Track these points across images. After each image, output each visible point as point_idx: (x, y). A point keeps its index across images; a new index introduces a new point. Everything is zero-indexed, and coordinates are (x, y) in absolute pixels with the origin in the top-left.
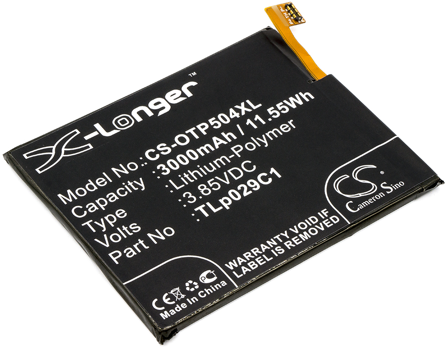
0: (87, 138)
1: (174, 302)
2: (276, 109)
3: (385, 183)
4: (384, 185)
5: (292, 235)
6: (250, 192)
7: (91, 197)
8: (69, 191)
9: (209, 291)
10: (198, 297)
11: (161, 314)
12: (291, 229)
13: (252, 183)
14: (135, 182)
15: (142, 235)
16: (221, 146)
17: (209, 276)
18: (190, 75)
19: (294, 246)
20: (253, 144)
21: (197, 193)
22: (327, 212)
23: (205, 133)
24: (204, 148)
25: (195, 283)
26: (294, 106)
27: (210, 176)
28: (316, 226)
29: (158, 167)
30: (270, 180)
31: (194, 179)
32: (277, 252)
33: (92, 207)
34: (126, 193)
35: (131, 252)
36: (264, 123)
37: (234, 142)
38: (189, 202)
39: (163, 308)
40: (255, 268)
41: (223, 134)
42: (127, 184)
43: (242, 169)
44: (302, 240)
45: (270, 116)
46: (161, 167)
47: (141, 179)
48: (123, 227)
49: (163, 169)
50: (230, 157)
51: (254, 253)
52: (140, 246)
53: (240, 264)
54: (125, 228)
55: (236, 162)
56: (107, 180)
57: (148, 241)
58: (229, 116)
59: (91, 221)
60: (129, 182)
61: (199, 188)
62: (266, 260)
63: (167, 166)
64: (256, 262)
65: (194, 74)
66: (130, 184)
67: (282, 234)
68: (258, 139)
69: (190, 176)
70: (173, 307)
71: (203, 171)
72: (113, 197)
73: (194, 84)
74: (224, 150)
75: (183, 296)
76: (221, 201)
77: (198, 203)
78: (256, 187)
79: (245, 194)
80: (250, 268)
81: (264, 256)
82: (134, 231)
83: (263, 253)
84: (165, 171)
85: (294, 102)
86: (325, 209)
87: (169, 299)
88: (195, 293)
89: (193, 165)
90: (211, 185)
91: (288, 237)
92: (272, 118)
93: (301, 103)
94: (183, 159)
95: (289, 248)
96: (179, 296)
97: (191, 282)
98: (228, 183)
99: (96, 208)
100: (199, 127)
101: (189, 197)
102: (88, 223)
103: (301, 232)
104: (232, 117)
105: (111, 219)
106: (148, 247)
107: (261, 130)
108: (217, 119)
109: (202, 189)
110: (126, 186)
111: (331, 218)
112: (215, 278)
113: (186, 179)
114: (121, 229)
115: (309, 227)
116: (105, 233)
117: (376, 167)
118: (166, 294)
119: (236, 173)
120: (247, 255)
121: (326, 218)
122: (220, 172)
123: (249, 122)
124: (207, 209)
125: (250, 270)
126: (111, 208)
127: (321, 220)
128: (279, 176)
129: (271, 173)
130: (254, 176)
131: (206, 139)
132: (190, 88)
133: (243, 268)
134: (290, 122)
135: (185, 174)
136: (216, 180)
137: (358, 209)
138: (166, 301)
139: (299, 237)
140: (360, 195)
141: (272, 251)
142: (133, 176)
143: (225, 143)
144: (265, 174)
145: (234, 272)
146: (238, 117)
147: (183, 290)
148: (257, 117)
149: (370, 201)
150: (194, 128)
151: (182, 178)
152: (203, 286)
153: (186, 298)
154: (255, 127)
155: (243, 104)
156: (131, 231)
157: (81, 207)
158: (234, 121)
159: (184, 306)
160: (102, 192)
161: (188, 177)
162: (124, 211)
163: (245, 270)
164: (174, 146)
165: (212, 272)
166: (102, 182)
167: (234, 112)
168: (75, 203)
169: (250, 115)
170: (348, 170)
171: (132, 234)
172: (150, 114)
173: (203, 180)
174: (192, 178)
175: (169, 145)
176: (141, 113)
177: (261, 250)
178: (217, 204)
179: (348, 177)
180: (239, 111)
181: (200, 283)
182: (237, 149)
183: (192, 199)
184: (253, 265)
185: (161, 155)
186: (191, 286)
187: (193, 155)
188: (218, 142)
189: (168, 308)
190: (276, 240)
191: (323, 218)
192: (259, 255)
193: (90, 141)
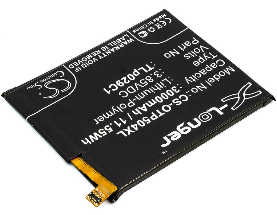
0: (226, 106)
1: (160, 22)
2: (107, 132)
3: (39, 88)
4: (40, 87)
5: (97, 57)
6: (122, 79)
7: (215, 71)
8: (229, 74)
9: (142, 28)
10: (147, 25)
11: (166, 16)
12: (97, 60)
13: (121, 84)
14: (192, 81)
15: (182, 53)
16: (141, 106)
17: (142, 35)
18: (166, 152)
19: (96, 51)
20: (121, 108)
21: (154, 77)
22: (76, 70)
23: (152, 113)
24: (152, 104)
25: (150, 31)
26: (95, 134)
27: (147, 87)
28: (82, 62)
29: (179, 91)
30: (110, 87)
31: (156, 85)
32: (105, 48)
33: (214, 66)
34: (195, 75)
35: (187, 44)
36: (115, 122)
37: (134, 108)
38: (158, 72)
39: (165, 19)
40: (118, 39)
41: (141, 113)
42: (196, 80)
43: (127, 92)
44: (91, 54)
45: (111, 126)
46: (177, 91)
47: (188, 83)
48: (194, 57)
49: (176, 90)
50: (135, 99)
51: (118, 47)
52: (183, 47)
53: (126, 41)
54: (193, 56)
55: (131, 96)
56: (208, 81)
57: (179, 50)
58: (138, 125)
59: (213, 58)
60: (195, 81)
61: (153, 80)
62: (112, 43)
63: (174, 92)
64: (117, 42)
65: (163, 153)
66: (194, 80)
67: (103, 57)
68: (118, 111)
69: (159, 87)
70: (160, 20)
71: (151, 90)
72: (203, 72)
73: (163, 146)
74: (139, 103)
75: (156, 25)
76: (139, 73)
77: (152, 72)
78: (119, 82)
79: (125, 78)
80: (120, 39)
81: (113, 46)
82: (188, 55)
83: (113, 47)
84: (174, 89)
85: (95, 137)
86: (77, 72)
87: (163, 23)
88: (149, 26)
89: (158, 93)
90: (146, 82)
91: (99, 56)
92: (109, 125)
93: (91, 137)
94: (164, 96)
95: (98, 50)
96: (157, 25)
97: (152, 32)
98: (136, 84)
99: (211, 65)
100: (157, 117)
101: (158, 74)
102: (214, 57)
103: (91, 59)
104: (136, 125)
105: (201, 60)
106: (178, 47)
107: (116, 117)
108: (145, 123)
109: (151, 80)
110: (196, 79)
111: (74, 67)
112: (139, 34)
113: (161, 85)
114: (194, 55)
115: (87, 62)
116: (204, 53)
117: (44, 97)
118: (165, 25)
119: (131, 90)
120: (122, 46)
121: (77, 67)
122: (141, 90)
123: (125, 122)
124: (147, 69)
125: (120, 38)
126: (202, 66)
127: (80, 66)
128: (104, 89)
129: (109, 91)
130: (120, 89)
131: (151, 110)
132: (166, 142)
133: (124, 39)
134: (98, 122)
135: (162, 88)
136: (143, 85)
137: (57, 72)
138: (164, 22)
139: (93, 56)
140: (55, 81)
141: (108, 48)
142: (194, 84)
143: (139, 108)
144: (113, 90)
145: (129, 37)
146: (132, 125)
147: (156, 28)
148: (119, 125)
149: (49, 77)
150: (160, 116)
151: (164, 85)
152: (145, 30)
153: (154, 24)
154: (120, 119)
155: (129, 134)
156: (189, 55)
157: (220, 65)
158: (134, 122)
159: (155, 20)
160: (210, 74)
161: (160, 86)
162: (195, 65)
163: (123, 38)
164: (171, 104)
165: (141, 37)
166: (211, 80)
167: (134, 128)
168: (224, 67)
169: (124, 126)
170: (62, 95)
171: (188, 53)
172: (189, 123)
173: (150, 85)
174: (158, 85)
175: (174, 104)
176: (195, 123)
177: (115, 49)
178: (141, 71)
179: (62, 91)
180: (132, 129)
181: (147, 31)
182: (131, 104)
183: (156, 73)
184: (119, 41)
185: (178, 98)
186: (152, 30)
187: (159, 99)
188: (144, 108)
189: (163, 19)
190: (106, 54)
191: (78, 67)
192: (115, 46)
193: (223, 104)
